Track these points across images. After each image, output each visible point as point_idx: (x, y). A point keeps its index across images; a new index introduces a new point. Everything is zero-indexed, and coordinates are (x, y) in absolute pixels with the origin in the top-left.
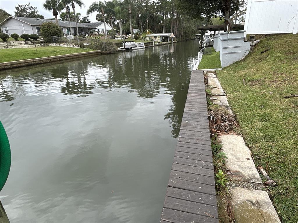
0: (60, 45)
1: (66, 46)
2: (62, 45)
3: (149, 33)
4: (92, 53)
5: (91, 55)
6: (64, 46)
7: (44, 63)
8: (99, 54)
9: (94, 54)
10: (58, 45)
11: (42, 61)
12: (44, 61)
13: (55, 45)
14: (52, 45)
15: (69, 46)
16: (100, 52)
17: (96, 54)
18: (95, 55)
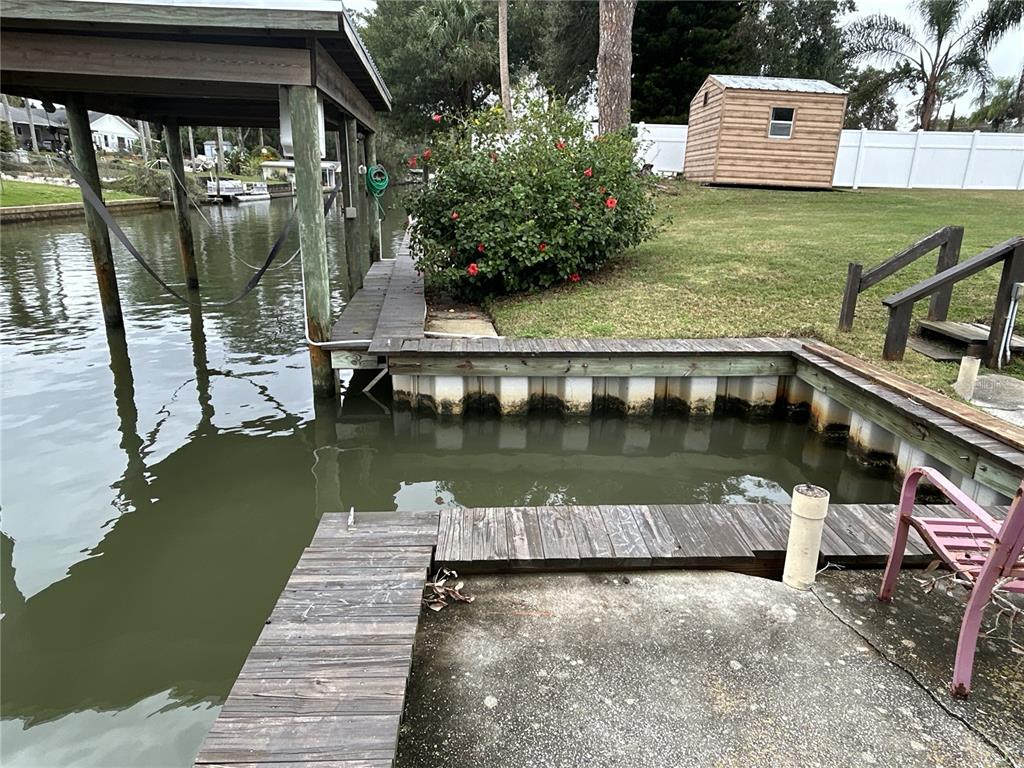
0: (15, 177)
2: (26, 177)
3: (267, 158)
4: (139, 204)
5: (137, 209)
6: (30, 181)
7: (36, 219)
8: (155, 208)
9: (143, 206)
10: (10, 177)
11: (32, 213)
12: (37, 215)
16: (158, 203)
17: (147, 206)
18: (146, 209)
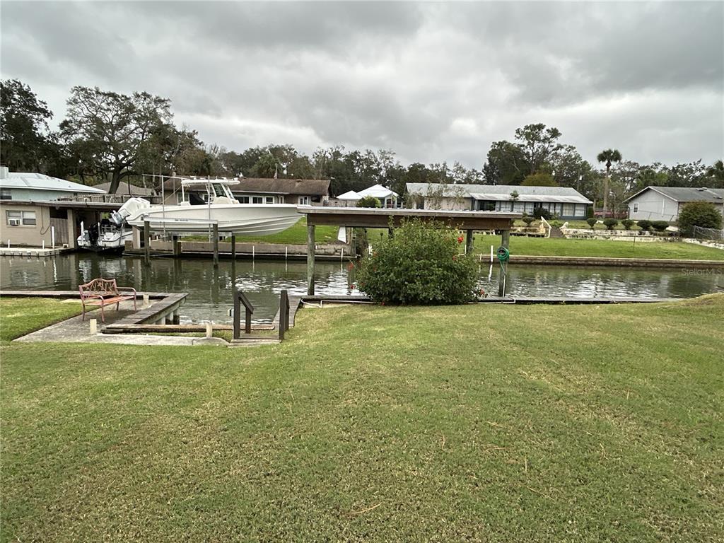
0: (701, 242)
1: (712, 245)
2: (705, 243)
6: (708, 245)
10: (698, 243)
13: (692, 242)
14: (688, 240)
15: (717, 247)
